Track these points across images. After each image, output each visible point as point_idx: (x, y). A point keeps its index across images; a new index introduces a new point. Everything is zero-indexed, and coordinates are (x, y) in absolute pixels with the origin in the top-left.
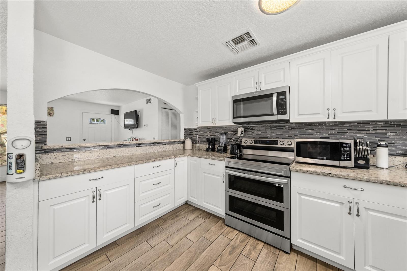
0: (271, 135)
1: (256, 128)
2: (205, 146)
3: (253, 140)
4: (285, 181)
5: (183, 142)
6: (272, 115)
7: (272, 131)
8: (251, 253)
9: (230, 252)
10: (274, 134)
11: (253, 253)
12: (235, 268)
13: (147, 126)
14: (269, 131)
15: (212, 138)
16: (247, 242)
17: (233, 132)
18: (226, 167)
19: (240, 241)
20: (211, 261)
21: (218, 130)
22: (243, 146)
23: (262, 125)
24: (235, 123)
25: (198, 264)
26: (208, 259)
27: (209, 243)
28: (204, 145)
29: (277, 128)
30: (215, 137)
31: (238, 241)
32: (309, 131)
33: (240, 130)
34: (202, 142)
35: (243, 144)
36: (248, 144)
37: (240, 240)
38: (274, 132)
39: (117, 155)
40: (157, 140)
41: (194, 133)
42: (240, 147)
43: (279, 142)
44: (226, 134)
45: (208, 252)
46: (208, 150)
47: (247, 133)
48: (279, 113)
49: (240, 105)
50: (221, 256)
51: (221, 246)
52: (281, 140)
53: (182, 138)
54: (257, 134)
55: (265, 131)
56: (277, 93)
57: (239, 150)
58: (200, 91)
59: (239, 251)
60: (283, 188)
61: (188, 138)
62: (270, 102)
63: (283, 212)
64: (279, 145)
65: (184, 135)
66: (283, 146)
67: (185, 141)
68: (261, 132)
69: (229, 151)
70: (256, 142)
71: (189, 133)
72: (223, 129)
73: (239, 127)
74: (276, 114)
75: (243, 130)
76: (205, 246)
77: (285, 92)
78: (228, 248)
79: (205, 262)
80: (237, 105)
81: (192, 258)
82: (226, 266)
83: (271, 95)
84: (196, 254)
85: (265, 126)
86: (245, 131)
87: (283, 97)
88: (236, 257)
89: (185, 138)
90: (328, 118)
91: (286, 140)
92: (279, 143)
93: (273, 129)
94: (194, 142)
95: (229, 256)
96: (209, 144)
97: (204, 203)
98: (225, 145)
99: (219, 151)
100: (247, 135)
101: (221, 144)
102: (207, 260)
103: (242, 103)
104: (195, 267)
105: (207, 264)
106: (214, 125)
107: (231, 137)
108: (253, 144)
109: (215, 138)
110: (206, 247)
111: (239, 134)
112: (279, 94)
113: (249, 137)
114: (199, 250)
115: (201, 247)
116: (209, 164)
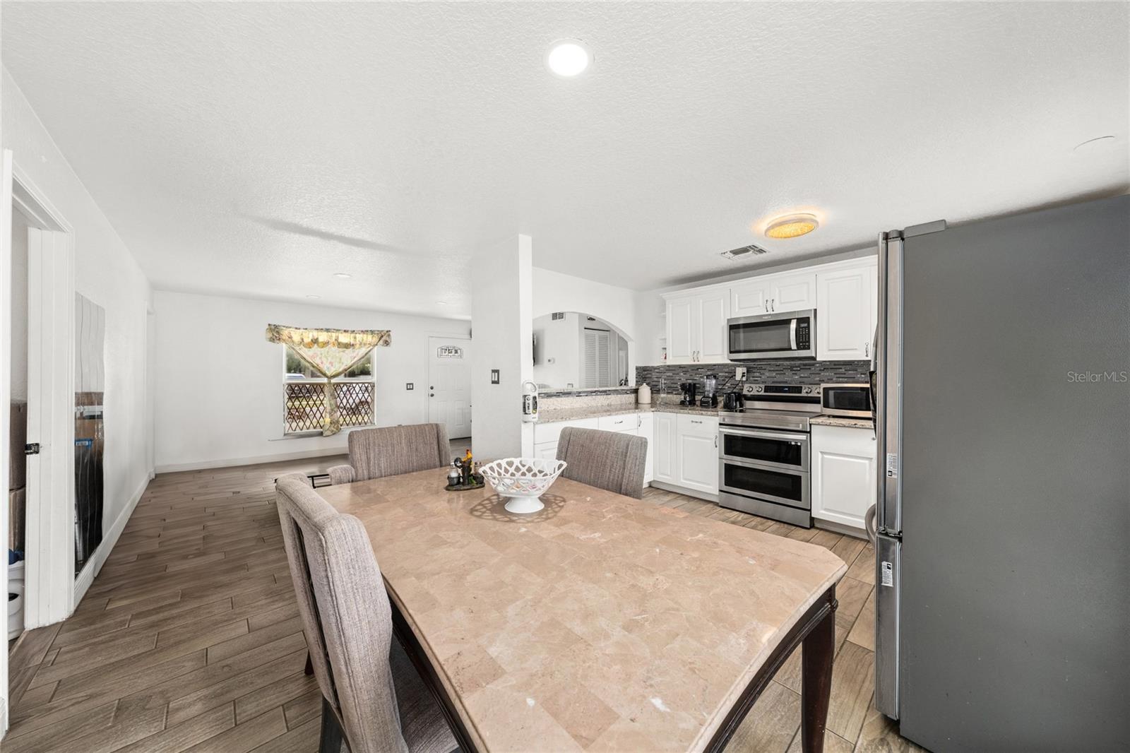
0: (791, 378)
1: (768, 368)
2: (678, 398)
3: (763, 386)
4: (803, 437)
5: (636, 391)
6: (790, 349)
7: (794, 372)
10: (796, 377)
13: (554, 362)
14: (789, 373)
15: (690, 384)
17: (727, 374)
18: (720, 424)
21: (700, 370)
22: (745, 396)
23: (778, 363)
24: (732, 360)
28: (675, 396)
29: (802, 367)
30: (695, 382)
32: (850, 372)
33: (740, 372)
34: (670, 390)
35: (745, 392)
36: (754, 393)
38: (796, 374)
39: (557, 408)
40: (576, 388)
41: (654, 375)
42: (740, 398)
43: (803, 388)
44: (715, 377)
46: (683, 403)
47: (752, 375)
48: (799, 348)
49: (739, 332)
52: (807, 386)
53: (632, 383)
54: (770, 376)
55: (782, 372)
56: (798, 319)
57: (738, 403)
58: (669, 306)
60: (800, 446)
61: (645, 384)
62: (786, 331)
63: (800, 477)
64: (803, 394)
65: (636, 378)
66: (809, 395)
67: (638, 389)
68: (776, 374)
69: (721, 405)
70: (767, 389)
71: (644, 374)
72: (709, 368)
73: (739, 366)
74: (796, 348)
75: (745, 370)
77: (809, 318)
80: (735, 333)
83: (788, 322)
85: (783, 365)
86: (748, 371)
87: (806, 325)
89: (639, 383)
90: (867, 356)
91: (814, 387)
92: (804, 391)
93: (795, 369)
94: (655, 390)
96: (685, 393)
97: (682, 481)
98: (714, 395)
99: (704, 405)
100: (751, 378)
101: (706, 393)
103: (741, 330)
106: (696, 363)
107: (724, 383)
108: (762, 393)
109: (695, 384)
111: (738, 377)
112: (800, 321)
113: (756, 382)
116: (692, 422)
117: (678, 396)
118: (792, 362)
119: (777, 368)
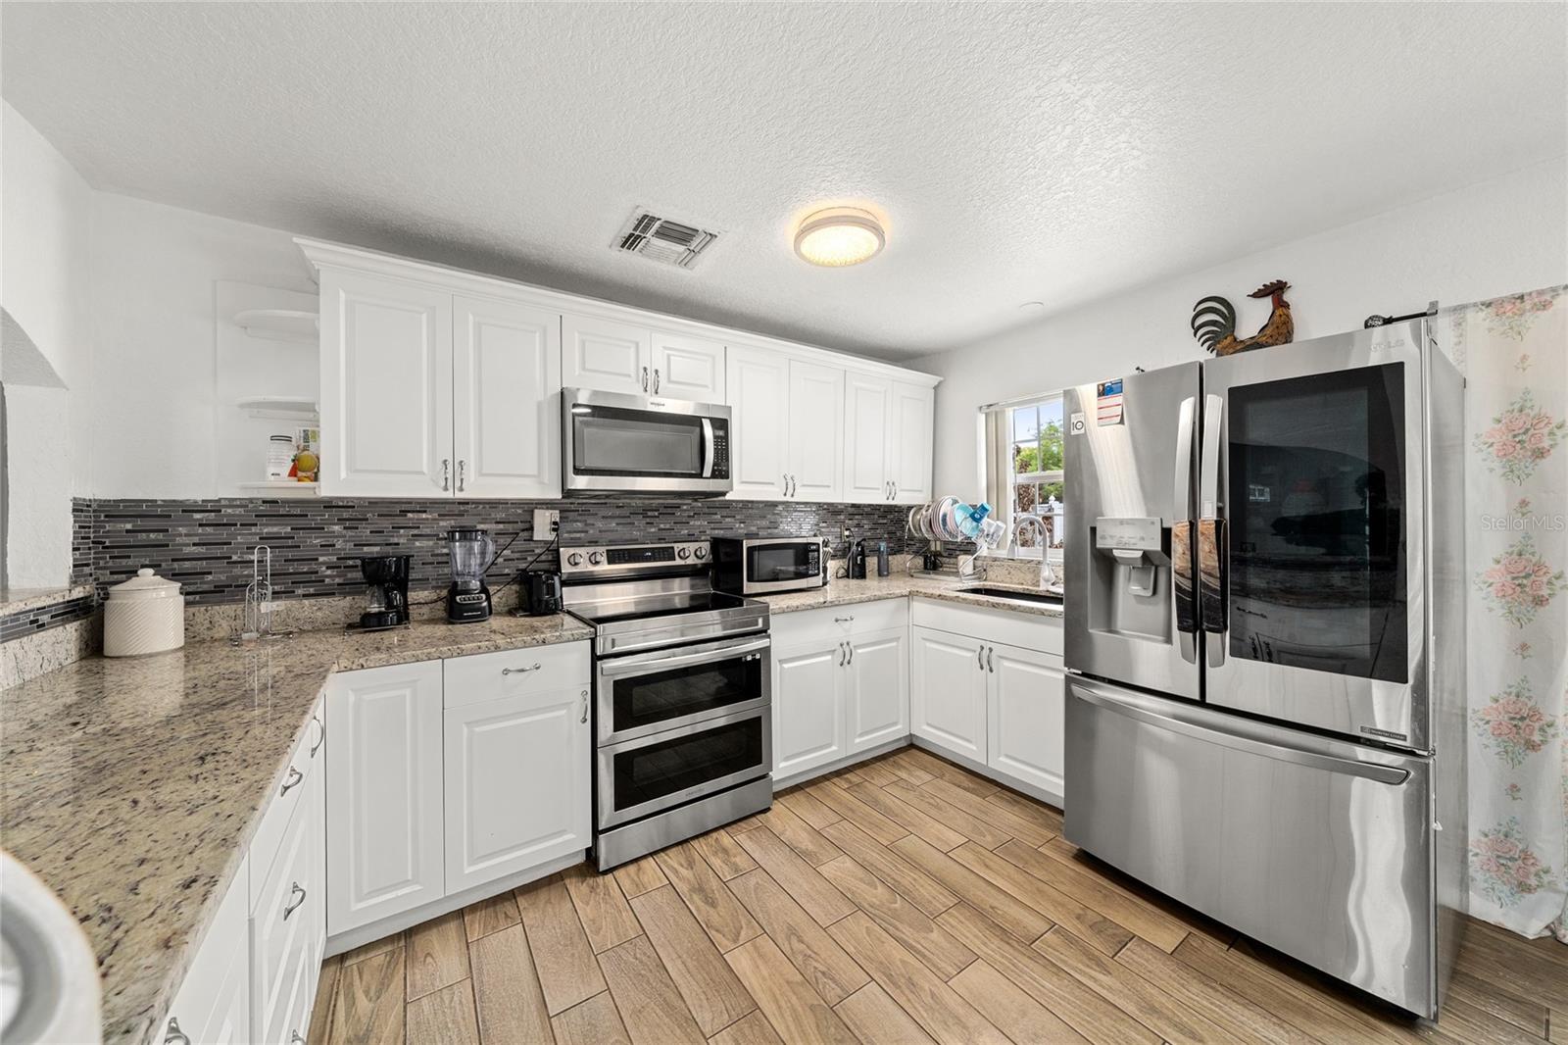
3: (600, 550)
4: (767, 642)
7: (648, 520)
8: (735, 864)
9: (707, 903)
10: (653, 530)
11: (737, 860)
12: (758, 909)
14: (639, 521)
16: (697, 856)
17: (501, 526)
19: (687, 869)
20: (711, 957)
21: (410, 515)
25: (703, 997)
26: (698, 962)
27: (642, 943)
31: (684, 872)
33: (544, 518)
35: (566, 568)
36: (587, 566)
37: (682, 866)
38: (652, 523)
45: (675, 956)
48: (713, 475)
50: (707, 925)
51: (672, 916)
52: (676, 545)
54: (609, 530)
55: (629, 520)
56: (710, 420)
59: (714, 883)
60: (759, 661)
63: (760, 718)
64: (679, 561)
65: (74, 549)
66: (688, 563)
67: (98, 601)
68: (617, 524)
70: (611, 556)
74: (709, 475)
75: (559, 515)
76: (644, 958)
77: (726, 421)
78: (692, 902)
79: (705, 975)
81: (668, 1008)
82: (744, 926)
84: (660, 995)
85: (629, 505)
86: (565, 519)
87: (722, 433)
88: (728, 896)
92: (677, 555)
93: (649, 514)
94: (202, 593)
95: (719, 908)
97: (469, 870)
102: (702, 966)
104: (708, 1007)
105: (713, 971)
108: (604, 566)
109: (406, 558)
110: (649, 957)
111: (542, 533)
112: (713, 423)
113: (582, 542)
114: (648, 981)
115: (643, 972)
116: (506, 672)
117: (324, 600)
118: (647, 502)
119: (618, 512)
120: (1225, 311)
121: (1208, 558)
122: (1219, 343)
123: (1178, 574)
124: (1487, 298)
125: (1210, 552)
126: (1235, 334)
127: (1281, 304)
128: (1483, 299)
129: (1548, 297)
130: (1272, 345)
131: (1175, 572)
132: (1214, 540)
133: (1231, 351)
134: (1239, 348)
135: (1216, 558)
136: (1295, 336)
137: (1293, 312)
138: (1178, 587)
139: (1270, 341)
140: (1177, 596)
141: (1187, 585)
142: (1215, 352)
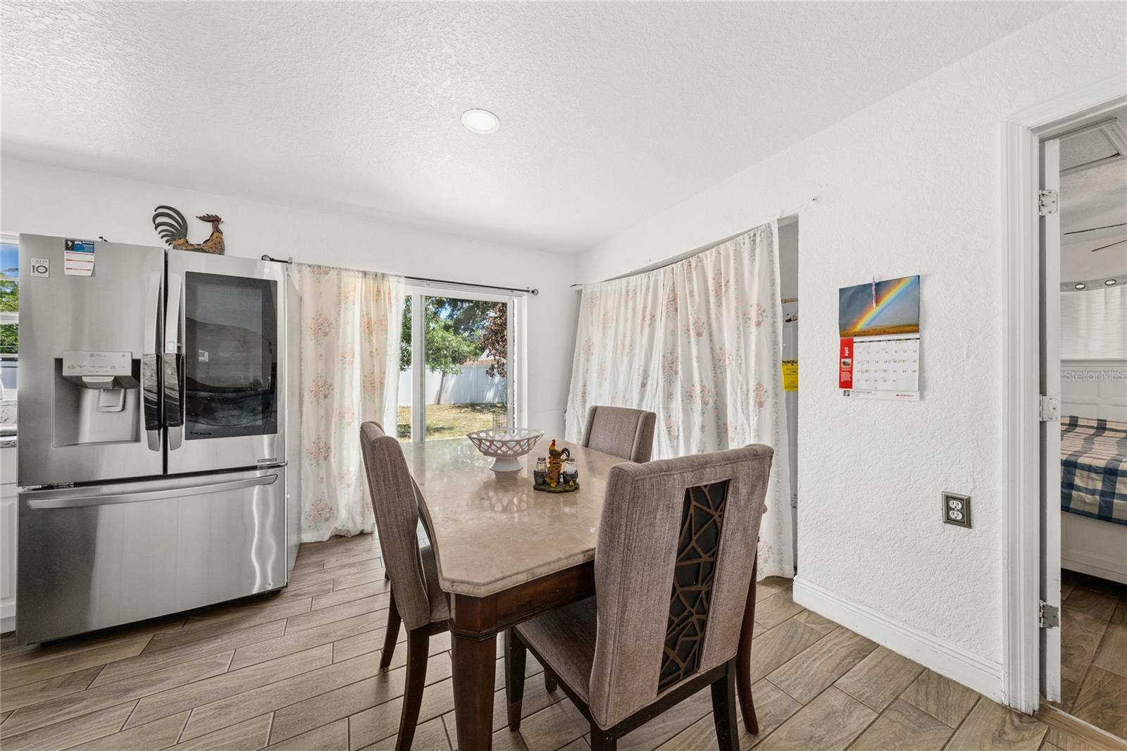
120: (181, 222)
121: (171, 378)
122: (175, 240)
123: (147, 390)
124: (310, 263)
125: (172, 374)
126: (187, 238)
127: (217, 230)
128: (308, 263)
129: (327, 270)
130: (212, 253)
131: (144, 389)
132: (175, 367)
133: (184, 248)
134: (189, 248)
135: (177, 378)
136: (226, 251)
137: (225, 237)
138: (146, 400)
139: (211, 250)
140: (145, 406)
141: (154, 397)
142: (172, 246)
